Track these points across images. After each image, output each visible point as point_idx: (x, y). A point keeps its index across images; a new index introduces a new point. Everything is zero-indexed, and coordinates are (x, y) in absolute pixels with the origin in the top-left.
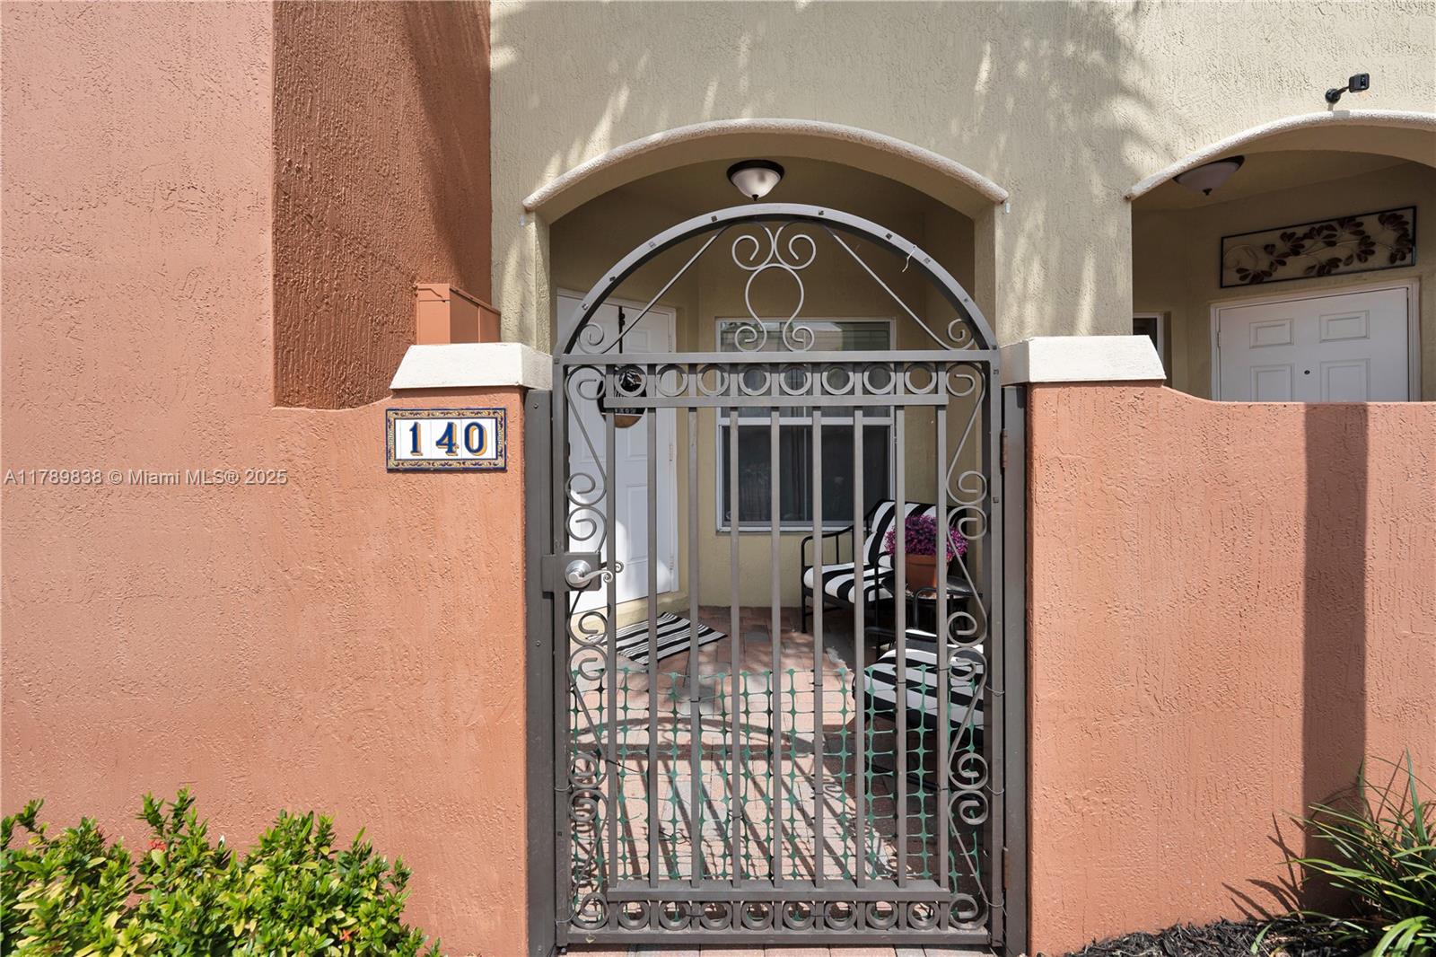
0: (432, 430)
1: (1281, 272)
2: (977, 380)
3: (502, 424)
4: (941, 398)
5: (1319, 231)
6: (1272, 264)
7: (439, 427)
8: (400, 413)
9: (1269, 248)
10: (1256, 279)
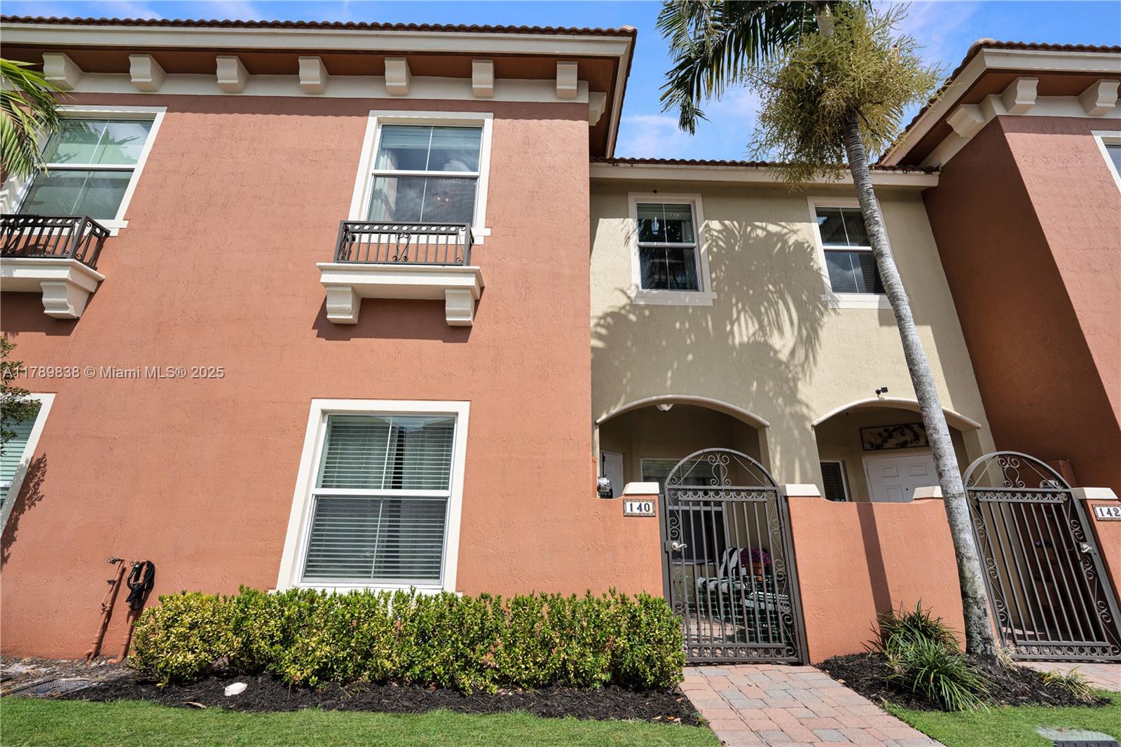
0: (636, 505)
1: (886, 445)
2: (774, 494)
3: (654, 504)
4: (765, 499)
5: (898, 428)
6: (882, 442)
7: (638, 504)
8: (627, 500)
9: (880, 435)
10: (878, 448)
